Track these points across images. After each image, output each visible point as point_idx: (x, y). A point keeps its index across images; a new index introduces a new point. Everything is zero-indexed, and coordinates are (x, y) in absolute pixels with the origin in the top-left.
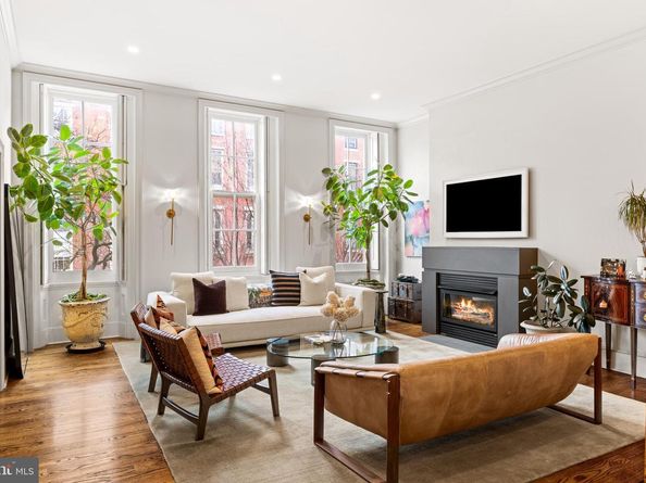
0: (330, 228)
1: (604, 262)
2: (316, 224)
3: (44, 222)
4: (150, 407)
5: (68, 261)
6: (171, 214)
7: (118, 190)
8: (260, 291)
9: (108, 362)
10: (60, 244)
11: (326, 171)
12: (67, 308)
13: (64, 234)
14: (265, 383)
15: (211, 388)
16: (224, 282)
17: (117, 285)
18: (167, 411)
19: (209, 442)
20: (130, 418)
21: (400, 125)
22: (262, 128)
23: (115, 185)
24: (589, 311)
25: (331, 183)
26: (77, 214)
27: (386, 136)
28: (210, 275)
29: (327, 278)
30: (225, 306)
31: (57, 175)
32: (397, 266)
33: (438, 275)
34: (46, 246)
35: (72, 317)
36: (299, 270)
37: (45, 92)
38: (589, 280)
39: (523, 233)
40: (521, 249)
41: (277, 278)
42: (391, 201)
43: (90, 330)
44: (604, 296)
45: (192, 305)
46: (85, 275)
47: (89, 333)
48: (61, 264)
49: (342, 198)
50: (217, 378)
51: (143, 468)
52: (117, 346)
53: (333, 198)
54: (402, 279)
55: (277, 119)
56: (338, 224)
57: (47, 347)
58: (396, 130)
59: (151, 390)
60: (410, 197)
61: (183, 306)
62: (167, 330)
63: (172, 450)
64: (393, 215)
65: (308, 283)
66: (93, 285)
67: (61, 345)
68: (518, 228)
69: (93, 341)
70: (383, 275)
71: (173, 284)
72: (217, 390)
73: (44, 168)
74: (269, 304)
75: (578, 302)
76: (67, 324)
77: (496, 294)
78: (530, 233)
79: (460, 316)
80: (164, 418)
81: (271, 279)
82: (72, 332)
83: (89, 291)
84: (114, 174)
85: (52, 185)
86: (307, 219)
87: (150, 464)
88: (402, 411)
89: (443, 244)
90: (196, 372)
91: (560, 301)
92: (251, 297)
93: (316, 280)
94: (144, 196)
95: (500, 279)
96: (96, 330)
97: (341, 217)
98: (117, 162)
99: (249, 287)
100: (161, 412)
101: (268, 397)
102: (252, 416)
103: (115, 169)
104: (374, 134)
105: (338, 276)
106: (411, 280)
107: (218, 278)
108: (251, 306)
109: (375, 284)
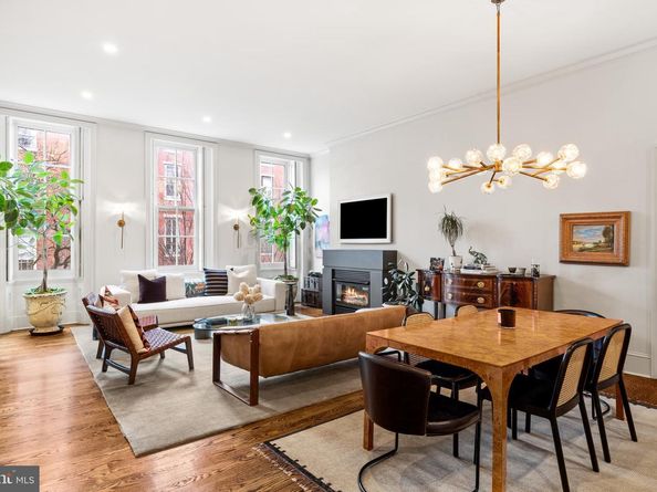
0: (255, 235)
1: (432, 260)
2: (243, 232)
3: (10, 230)
4: (97, 368)
5: (32, 263)
6: (121, 224)
7: (74, 204)
8: (196, 285)
9: (65, 341)
10: (24, 248)
11: (252, 191)
12: (30, 299)
13: (27, 240)
14: (183, 346)
15: (140, 348)
16: (164, 278)
17: (75, 281)
18: (110, 368)
19: (138, 385)
20: (81, 375)
21: (312, 156)
22: (200, 155)
23: (72, 200)
24: (420, 294)
25: (256, 201)
26: (39, 223)
27: (301, 165)
28: (153, 272)
29: (249, 274)
30: (165, 296)
31: (20, 192)
32: (310, 264)
33: (333, 270)
34: (11, 250)
35: (35, 307)
36: (227, 268)
37: (11, 123)
38: (420, 272)
39: (388, 240)
40: (384, 252)
41: (209, 274)
42: (301, 214)
43: (50, 317)
44: (428, 283)
45: (137, 295)
46: (45, 273)
47: (49, 319)
48: (24, 265)
49: (264, 212)
50: (145, 342)
51: (87, 402)
52: (73, 330)
53: (258, 212)
54: (312, 275)
55: (212, 150)
56: (262, 232)
57: (12, 332)
58: (309, 159)
59: (99, 357)
60: (316, 212)
61: (128, 296)
62: (109, 309)
63: (110, 391)
64: (303, 226)
65: (234, 278)
66: (53, 281)
67: (25, 330)
68: (385, 236)
69: (53, 325)
70: (299, 272)
71: (122, 280)
72: (145, 350)
73: (10, 187)
74: (203, 295)
75: (414, 287)
76: (30, 312)
77: (369, 284)
78: (392, 240)
79: (348, 301)
80: (106, 374)
81: (204, 275)
82: (34, 319)
83: (48, 286)
84: (72, 192)
85: (17, 200)
86: (236, 228)
87: (92, 400)
88: (261, 353)
89: (339, 247)
90: (128, 337)
91: (403, 287)
92: (187, 289)
93: (240, 275)
94: (98, 209)
95: (372, 273)
96: (56, 317)
97: (263, 227)
98: (75, 181)
99: (186, 281)
100: (104, 370)
101: (186, 355)
102: (173, 370)
103: (73, 188)
104: (292, 162)
105: (260, 273)
106: (318, 275)
107: (160, 275)
108: (187, 296)
109: (290, 278)
